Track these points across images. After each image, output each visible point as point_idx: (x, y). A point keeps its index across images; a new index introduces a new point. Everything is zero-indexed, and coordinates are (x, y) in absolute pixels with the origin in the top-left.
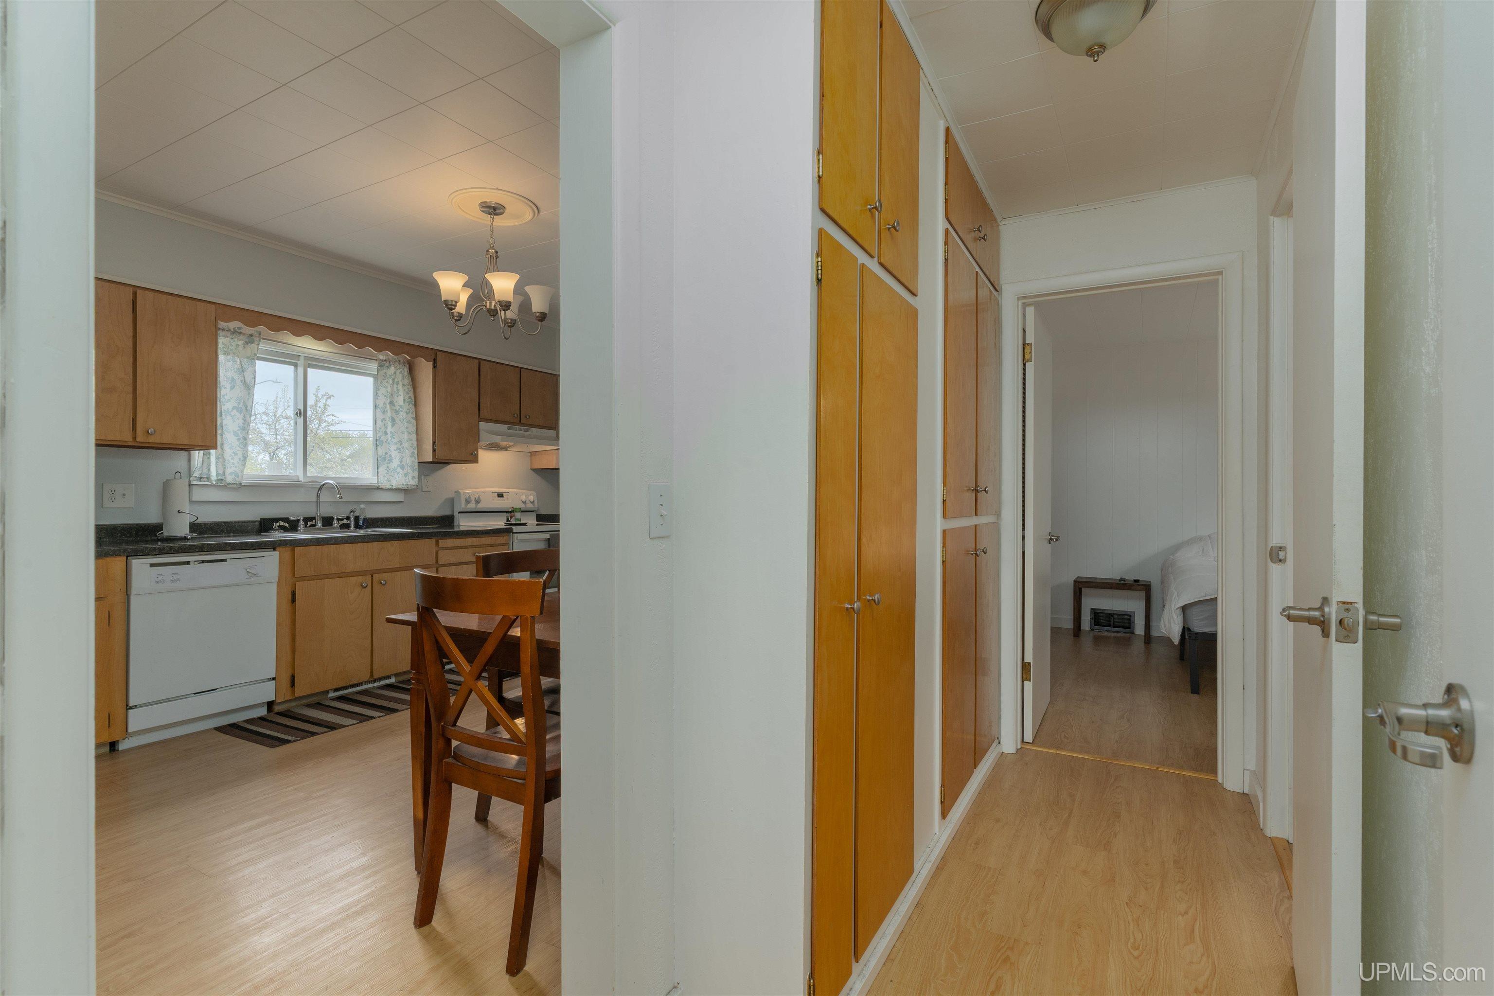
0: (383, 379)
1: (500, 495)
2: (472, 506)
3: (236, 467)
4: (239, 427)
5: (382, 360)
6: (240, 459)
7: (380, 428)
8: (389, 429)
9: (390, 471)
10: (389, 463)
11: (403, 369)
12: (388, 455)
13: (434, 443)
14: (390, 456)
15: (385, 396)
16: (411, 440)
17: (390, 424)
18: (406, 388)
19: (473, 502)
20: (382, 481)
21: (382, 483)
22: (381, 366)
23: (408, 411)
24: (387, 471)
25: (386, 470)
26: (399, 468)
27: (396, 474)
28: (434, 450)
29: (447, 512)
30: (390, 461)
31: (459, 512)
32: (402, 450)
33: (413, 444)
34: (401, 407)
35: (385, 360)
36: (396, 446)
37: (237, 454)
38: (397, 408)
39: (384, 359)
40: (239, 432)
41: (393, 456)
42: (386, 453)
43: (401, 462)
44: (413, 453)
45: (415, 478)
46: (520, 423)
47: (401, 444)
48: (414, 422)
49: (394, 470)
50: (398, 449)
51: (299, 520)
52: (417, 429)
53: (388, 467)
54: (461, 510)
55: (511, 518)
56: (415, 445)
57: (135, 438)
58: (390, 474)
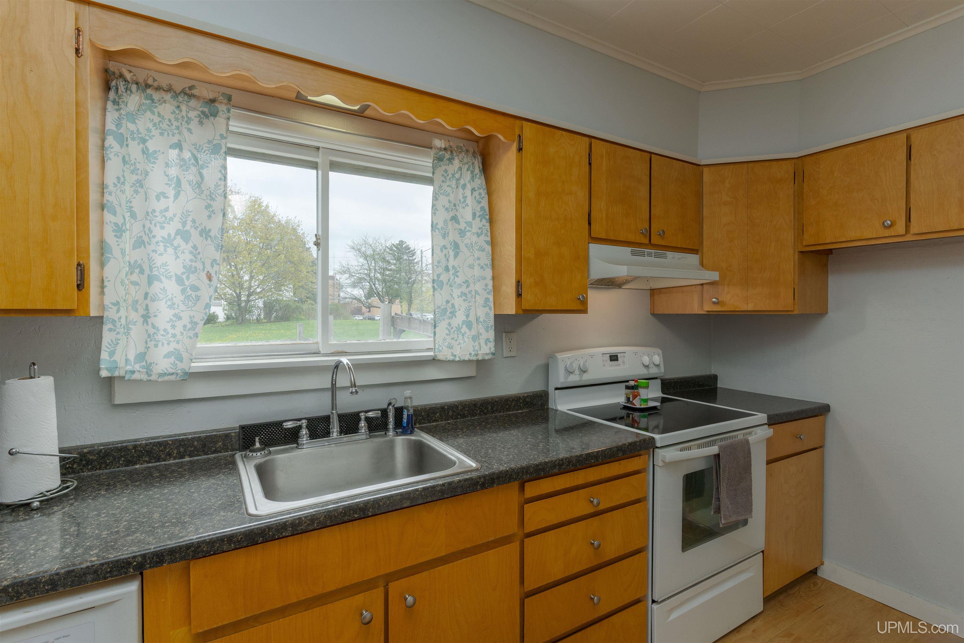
0: (443, 181)
1: (614, 358)
2: (574, 379)
3: (178, 342)
4: (184, 267)
5: (440, 149)
6: (185, 326)
7: (439, 262)
8: (452, 263)
9: (452, 331)
10: (452, 318)
11: (473, 163)
12: (450, 305)
13: (519, 284)
14: (453, 304)
15: (447, 209)
16: (484, 278)
17: (452, 254)
18: (476, 194)
19: (577, 372)
20: (441, 348)
21: (440, 351)
22: (440, 159)
23: (479, 231)
24: (449, 331)
25: (447, 328)
26: (464, 326)
27: (460, 336)
28: (519, 295)
29: (536, 387)
30: (453, 314)
31: (557, 389)
32: (469, 296)
33: (486, 285)
34: (469, 224)
35: (445, 149)
36: (460, 290)
37: (180, 318)
38: (463, 226)
39: (443, 146)
40: (184, 277)
41: (457, 307)
42: (448, 302)
43: (468, 316)
44: (487, 300)
45: (490, 342)
46: (651, 245)
47: (468, 286)
48: (489, 248)
49: (459, 329)
50: (463, 294)
51: (300, 427)
52: (493, 260)
53: (449, 324)
54: (559, 386)
55: (634, 398)
56: (490, 287)
58: (452, 336)
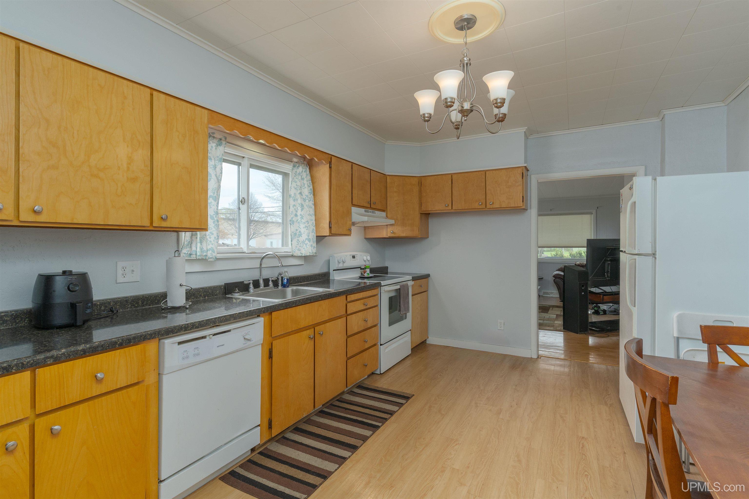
0: (295, 176)
1: (354, 257)
2: (341, 266)
3: (212, 244)
4: (214, 212)
5: (295, 162)
6: (215, 238)
7: (292, 212)
8: (299, 213)
9: (300, 243)
10: (299, 237)
11: (306, 169)
12: (298, 231)
13: (330, 222)
14: (300, 232)
15: (295, 188)
16: (312, 220)
17: (300, 209)
18: (308, 182)
19: (342, 263)
20: (295, 251)
21: (294, 252)
22: (294, 166)
23: (310, 199)
24: (298, 243)
25: (297, 242)
26: (307, 241)
27: (304, 245)
28: (330, 228)
29: (325, 270)
30: (300, 235)
31: (334, 270)
32: (309, 227)
33: (313, 223)
34: (307, 196)
35: (297, 162)
36: (305, 225)
37: (213, 234)
38: (304, 197)
39: (296, 161)
40: (214, 216)
41: (302, 232)
42: (297, 230)
43: (308, 236)
44: (313, 229)
45: (315, 248)
46: (371, 208)
47: (308, 223)
48: (313, 207)
49: (303, 242)
50: (306, 227)
51: (250, 283)
52: (315, 212)
53: (298, 240)
54: (336, 269)
55: (364, 274)
56: (314, 224)
57: (152, 223)
58: (300, 245)
